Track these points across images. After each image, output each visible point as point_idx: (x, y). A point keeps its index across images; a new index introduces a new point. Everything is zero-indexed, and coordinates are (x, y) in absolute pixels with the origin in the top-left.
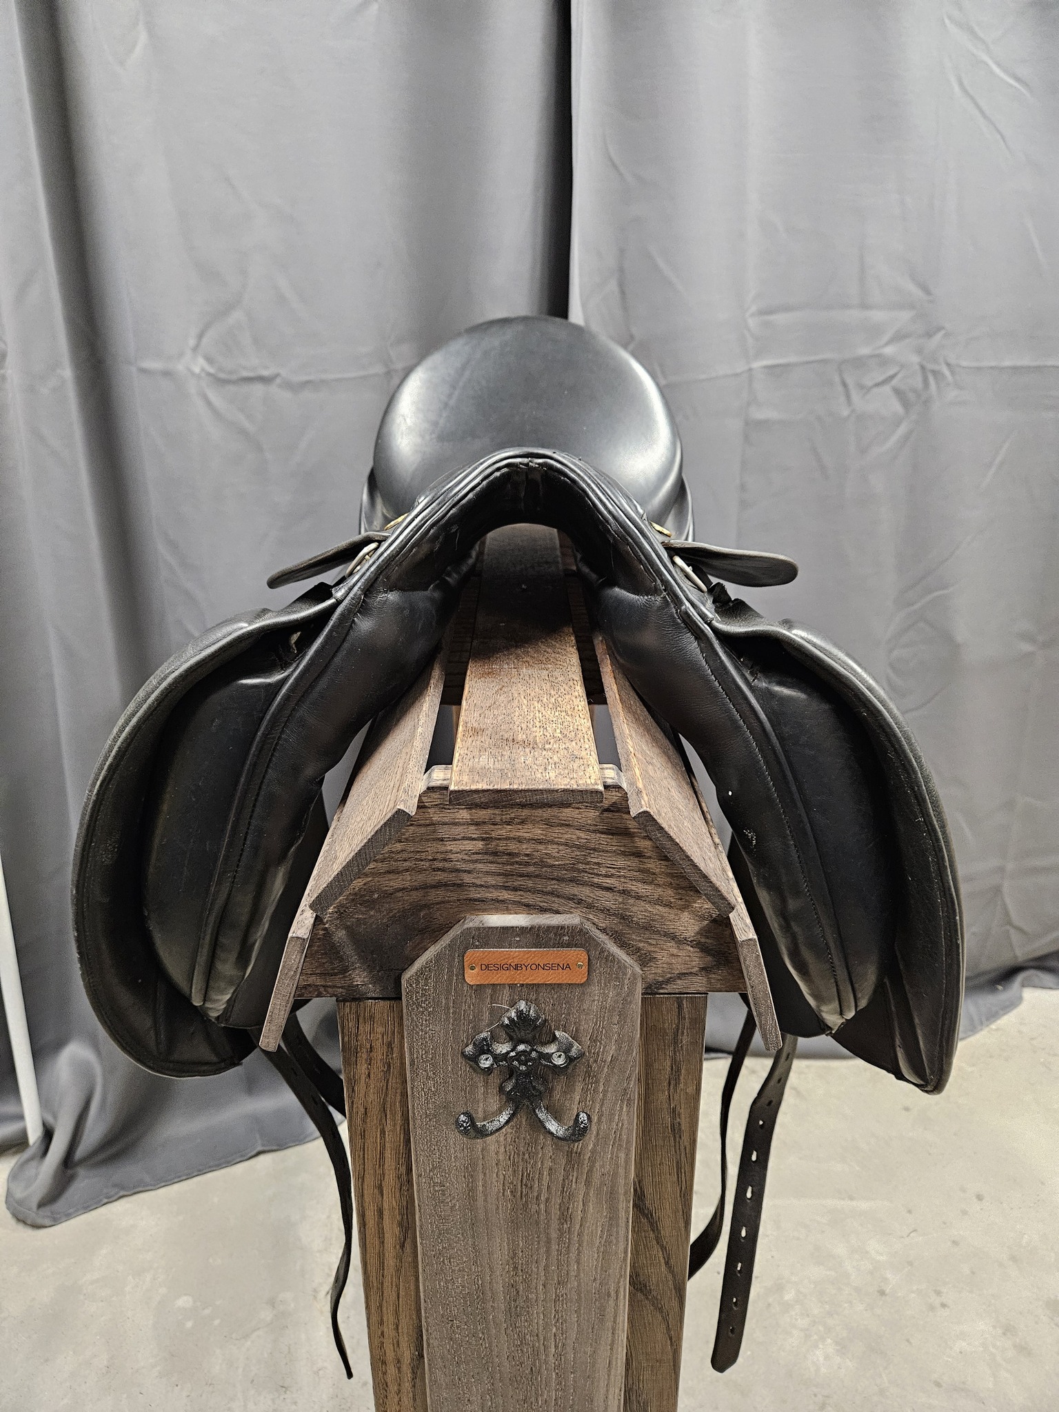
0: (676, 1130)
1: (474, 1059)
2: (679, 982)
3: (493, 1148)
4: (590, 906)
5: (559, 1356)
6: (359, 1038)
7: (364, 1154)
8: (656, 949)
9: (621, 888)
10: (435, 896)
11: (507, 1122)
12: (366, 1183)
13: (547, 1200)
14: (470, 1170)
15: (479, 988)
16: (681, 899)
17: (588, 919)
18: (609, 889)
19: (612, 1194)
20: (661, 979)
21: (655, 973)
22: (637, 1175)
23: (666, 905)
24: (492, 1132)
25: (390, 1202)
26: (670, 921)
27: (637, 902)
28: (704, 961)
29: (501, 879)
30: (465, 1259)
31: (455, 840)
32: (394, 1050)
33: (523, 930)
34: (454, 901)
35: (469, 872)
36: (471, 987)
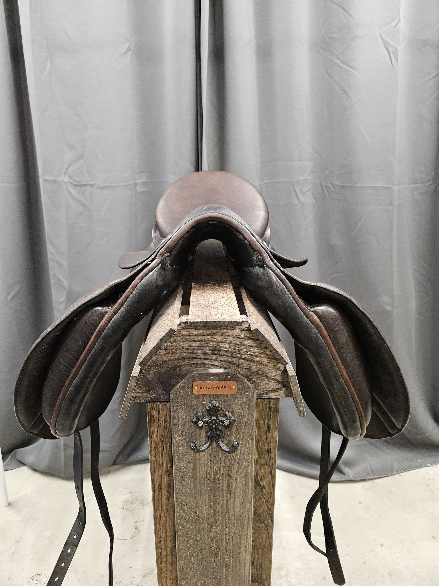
0: (269, 451)
1: (196, 423)
2: (269, 394)
3: (203, 458)
4: (237, 366)
5: (227, 543)
6: (154, 417)
7: (155, 462)
8: (261, 382)
9: (248, 359)
10: (182, 362)
11: (208, 447)
12: (155, 474)
13: (223, 478)
14: (194, 467)
15: (198, 396)
16: (269, 363)
17: (237, 370)
18: (244, 359)
19: (246, 476)
20: (263, 393)
21: (260, 391)
22: (255, 469)
23: (264, 365)
24: (203, 451)
25: (164, 482)
26: (266, 371)
27: (254, 364)
28: (279, 386)
29: (206, 356)
30: (192, 503)
31: (190, 341)
32: (167, 421)
33: (214, 374)
34: (189, 364)
35: (195, 353)
36: (195, 395)
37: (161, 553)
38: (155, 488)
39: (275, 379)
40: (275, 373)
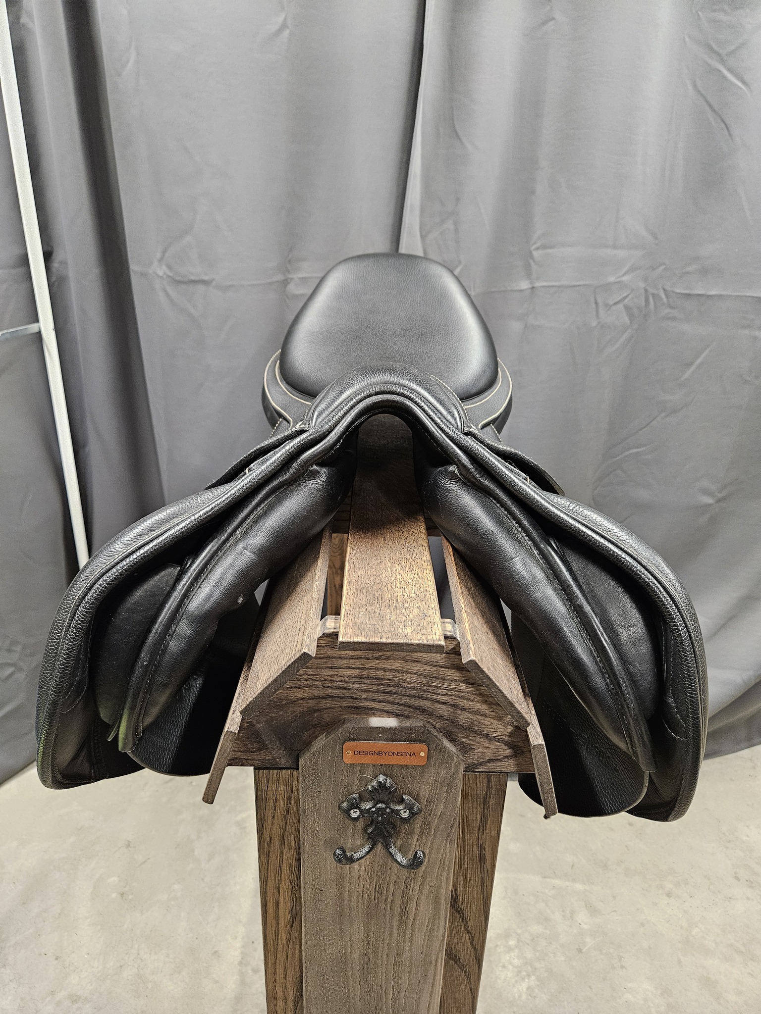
0: (482, 859)
1: (347, 812)
2: (489, 764)
3: (356, 869)
4: (431, 714)
5: (395, 999)
7: (268, 866)
8: (475, 743)
9: (452, 703)
10: (325, 704)
11: (368, 853)
12: (268, 886)
13: (392, 901)
14: (340, 880)
15: (352, 767)
16: (493, 711)
17: (429, 722)
18: (444, 703)
19: (436, 901)
20: (477, 762)
21: (473, 759)
22: (454, 886)
23: (482, 715)
24: (357, 860)
25: (285, 898)
26: (485, 725)
27: (463, 712)
28: (508, 752)
29: (370, 694)
30: (334, 937)
31: (340, 668)
32: (292, 801)
33: (384, 730)
34: (338, 707)
35: (349, 689)
36: (347, 765)
37: (275, 1005)
38: (268, 907)
39: (500, 740)
40: (502, 730)
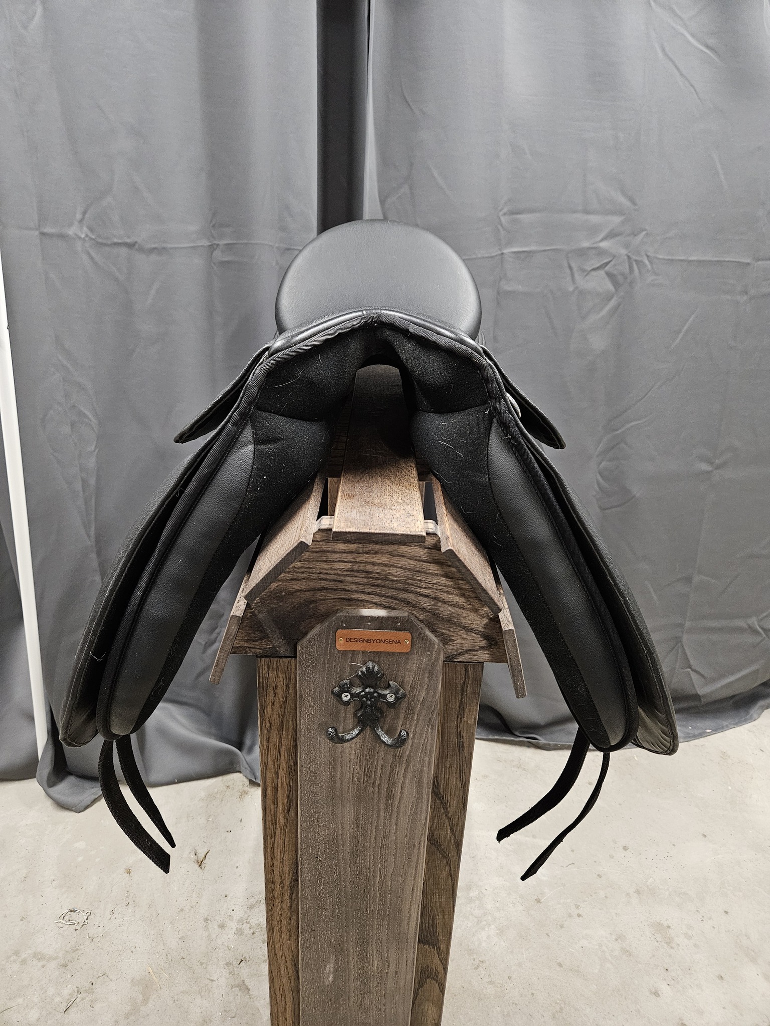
0: (461, 746)
1: (338, 696)
2: (466, 655)
3: (347, 751)
4: (414, 606)
5: (382, 882)
6: (269, 680)
7: (268, 752)
8: (454, 635)
9: (434, 596)
10: (319, 595)
11: (357, 735)
12: (268, 770)
13: (379, 785)
14: (333, 763)
15: (345, 653)
16: (470, 604)
17: (413, 614)
18: (426, 596)
19: (420, 783)
20: (455, 653)
21: (452, 649)
22: (435, 772)
23: (460, 608)
24: (348, 740)
25: (282, 783)
26: (463, 618)
27: (443, 605)
28: (483, 643)
29: (361, 587)
30: (327, 820)
31: (334, 562)
32: (290, 688)
33: (373, 619)
34: (331, 599)
35: (341, 582)
36: (339, 651)
37: (273, 890)
38: (267, 792)
39: (476, 632)
40: (477, 621)
